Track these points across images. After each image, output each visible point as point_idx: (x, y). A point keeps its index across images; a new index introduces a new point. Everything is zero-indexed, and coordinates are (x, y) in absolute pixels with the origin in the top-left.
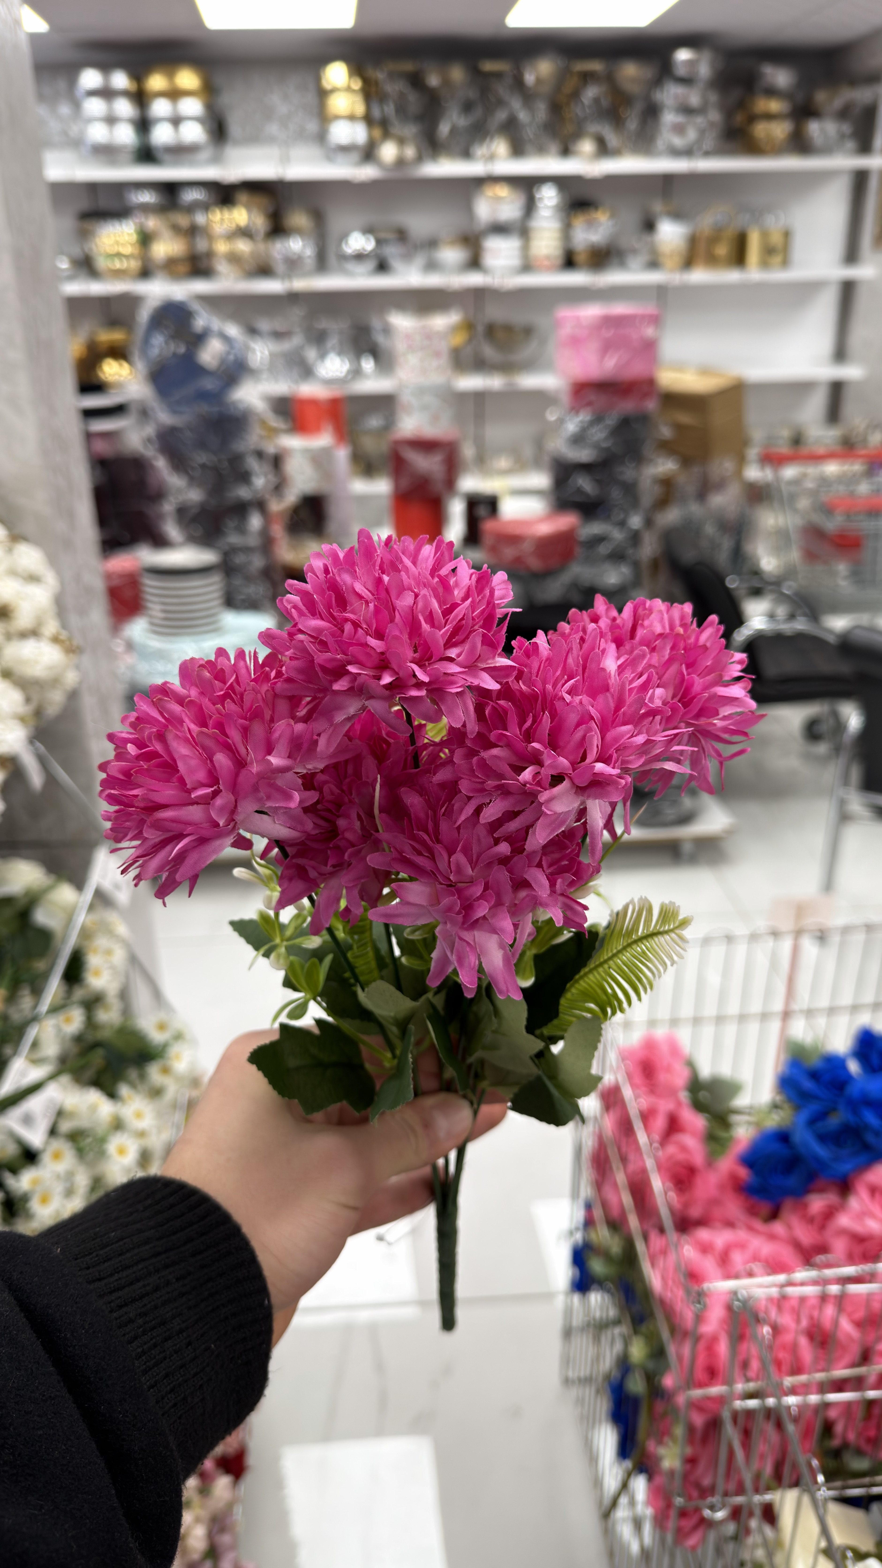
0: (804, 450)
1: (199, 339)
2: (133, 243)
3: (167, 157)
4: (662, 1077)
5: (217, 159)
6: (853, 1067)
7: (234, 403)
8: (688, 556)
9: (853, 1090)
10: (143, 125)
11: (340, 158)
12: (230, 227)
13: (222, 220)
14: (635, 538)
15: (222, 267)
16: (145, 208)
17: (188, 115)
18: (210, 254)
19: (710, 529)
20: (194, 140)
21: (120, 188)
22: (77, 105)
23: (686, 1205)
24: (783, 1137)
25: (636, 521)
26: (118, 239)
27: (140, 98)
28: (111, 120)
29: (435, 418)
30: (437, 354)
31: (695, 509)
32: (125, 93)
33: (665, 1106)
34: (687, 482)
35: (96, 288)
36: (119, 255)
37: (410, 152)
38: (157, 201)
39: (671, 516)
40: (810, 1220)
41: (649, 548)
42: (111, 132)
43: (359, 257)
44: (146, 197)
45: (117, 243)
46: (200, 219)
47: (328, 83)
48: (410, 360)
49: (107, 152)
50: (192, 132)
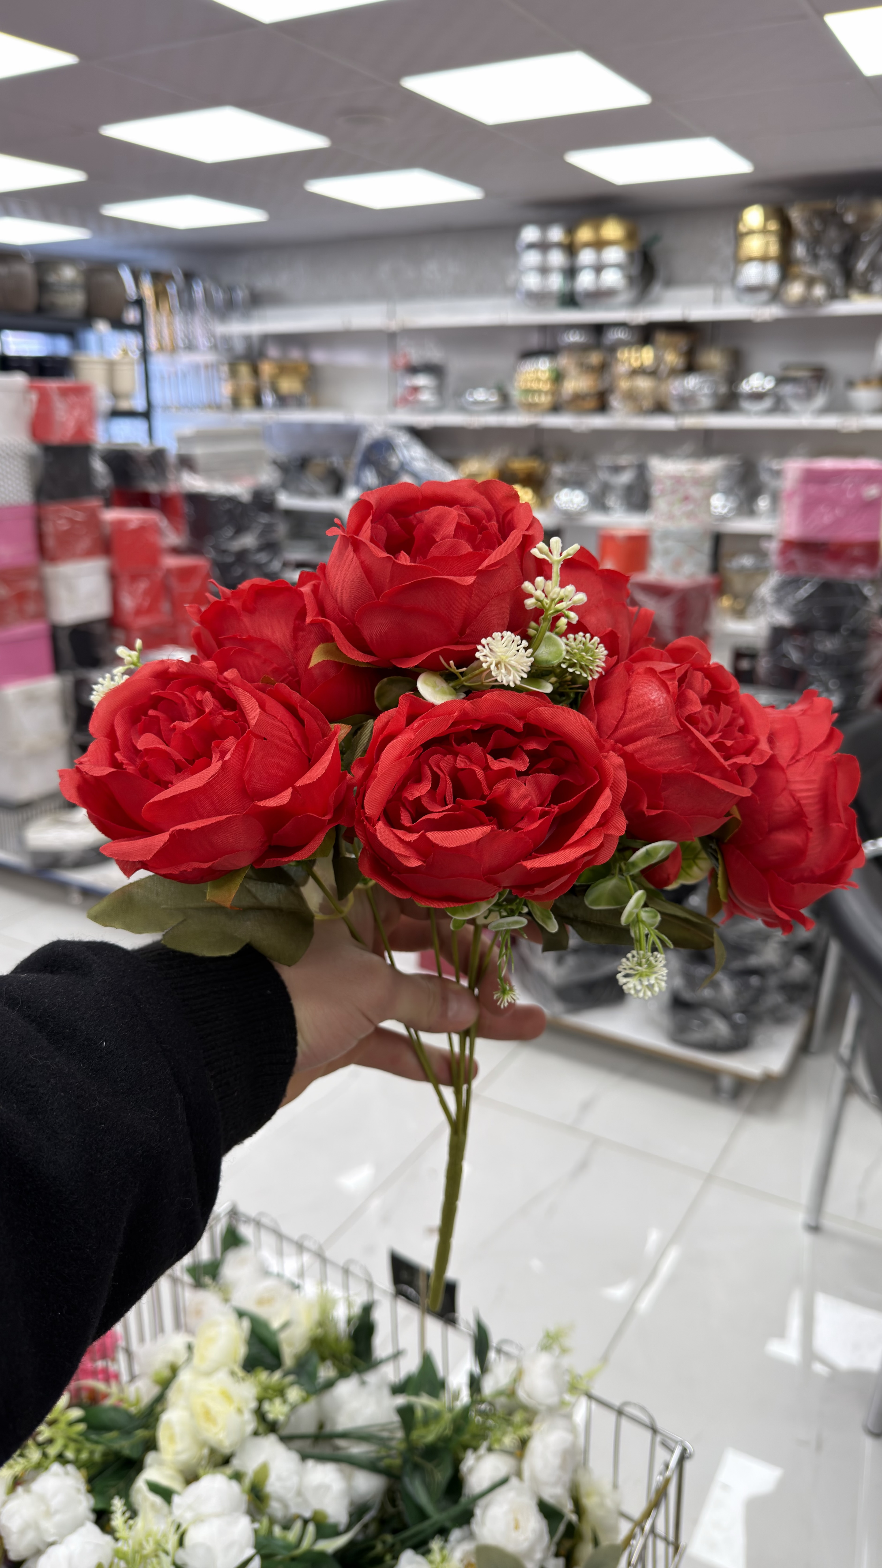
2: (547, 380)
3: (587, 302)
5: (640, 303)
12: (636, 365)
13: (631, 358)
16: (570, 348)
17: (610, 261)
18: (612, 391)
20: (614, 286)
22: (520, 258)
26: (533, 375)
27: (571, 249)
28: (544, 270)
30: (688, 499)
36: (534, 391)
37: (819, 291)
38: (583, 342)
42: (543, 280)
43: (758, 396)
44: (577, 337)
45: (533, 379)
47: (744, 226)
48: (661, 504)
49: (538, 298)
50: (612, 278)
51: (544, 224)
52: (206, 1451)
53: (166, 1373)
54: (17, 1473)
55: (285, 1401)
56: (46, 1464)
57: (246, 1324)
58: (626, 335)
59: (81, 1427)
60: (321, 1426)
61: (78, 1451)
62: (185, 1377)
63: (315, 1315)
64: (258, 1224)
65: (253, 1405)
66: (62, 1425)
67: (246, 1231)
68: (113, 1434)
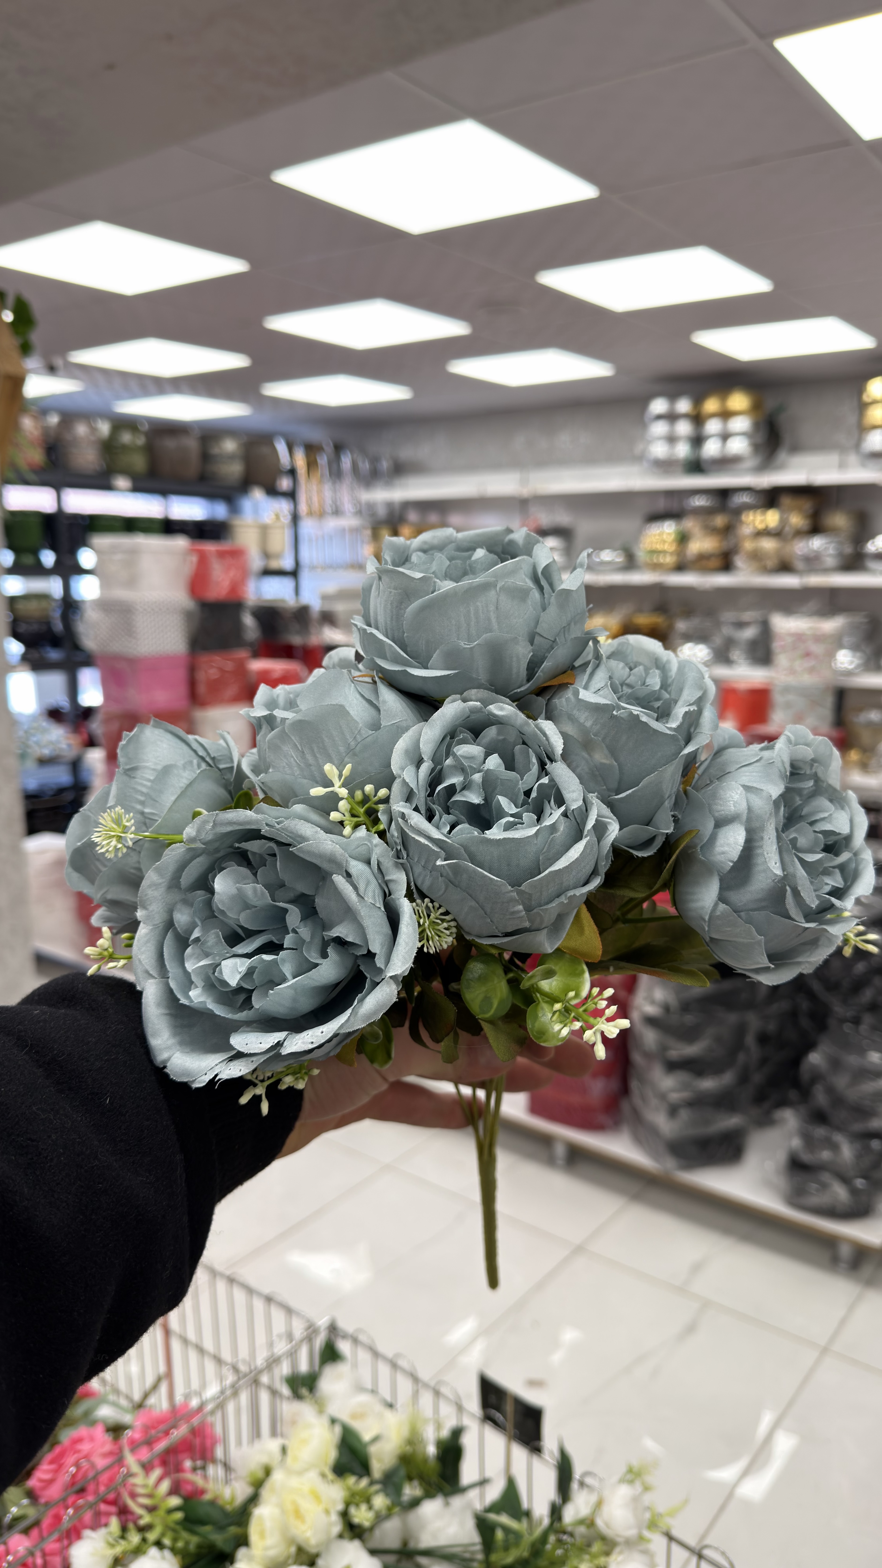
2: (672, 541)
3: (714, 468)
11: (870, 463)
13: (756, 521)
15: (741, 561)
16: (696, 511)
17: (736, 430)
18: (737, 551)
20: (740, 452)
21: (680, 495)
22: (648, 429)
26: (660, 537)
27: (698, 419)
28: (671, 439)
30: (809, 655)
35: (636, 578)
36: (656, 552)
38: (711, 505)
42: (671, 448)
43: (880, 555)
44: (703, 502)
45: (658, 541)
47: (868, 396)
48: (782, 660)
49: (665, 466)
50: (738, 446)
51: (673, 397)
52: (293, 1550)
53: (260, 1474)
54: (117, 1555)
55: (370, 1508)
56: (144, 1549)
57: (338, 1430)
58: (752, 499)
59: (179, 1515)
60: (405, 1543)
61: (175, 1540)
62: (277, 1476)
63: (405, 1432)
64: (355, 1341)
65: (340, 1507)
66: (161, 1512)
67: (344, 1347)
68: (207, 1529)
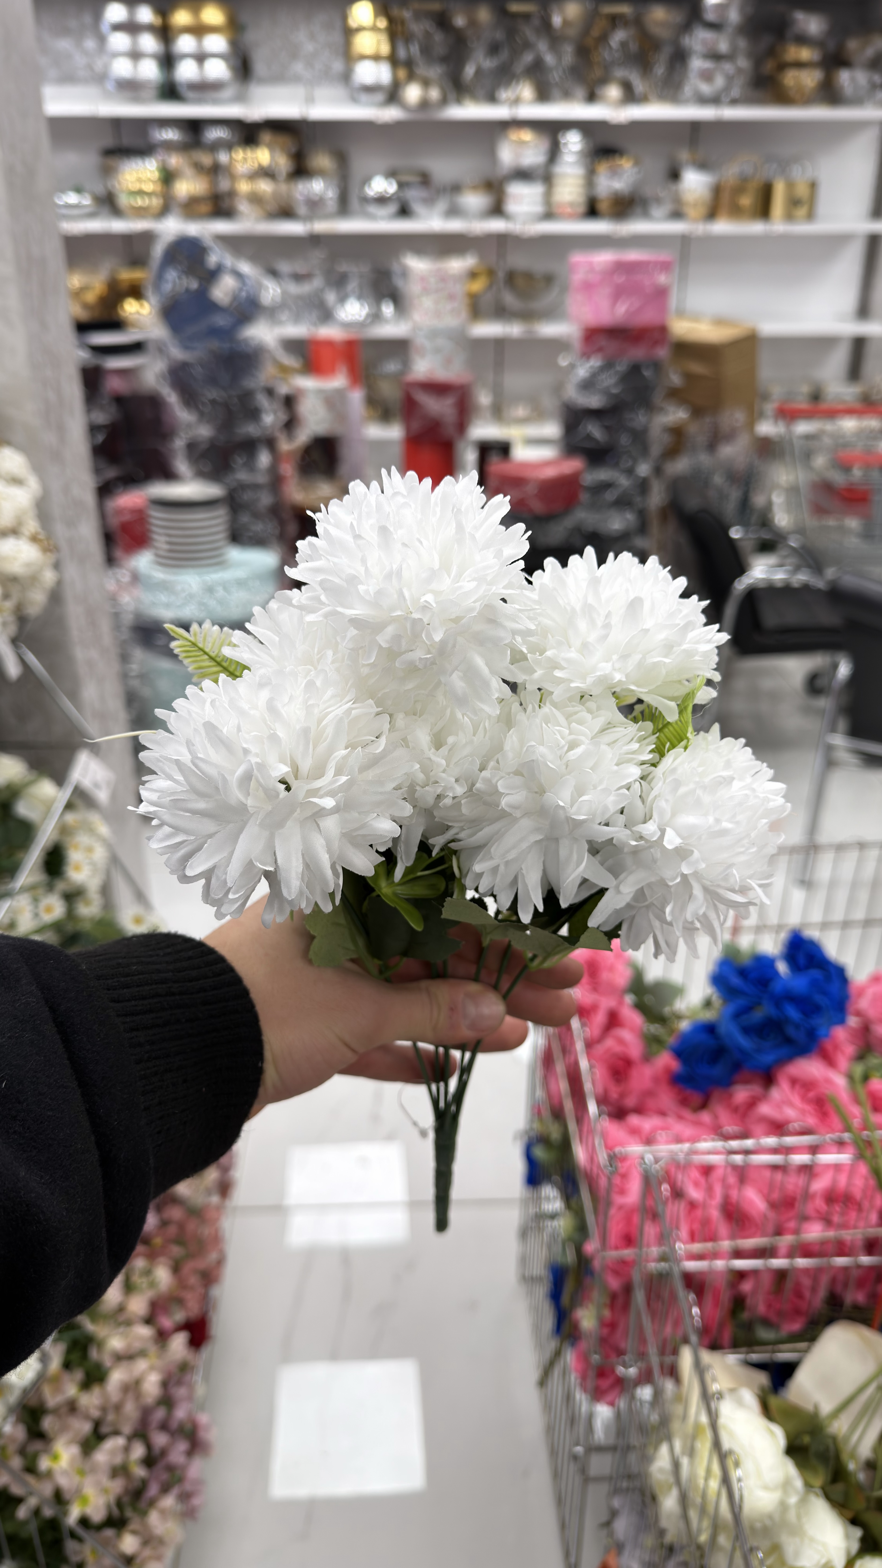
0: (823, 406)
1: (212, 275)
2: (155, 180)
3: (190, 94)
4: (605, 976)
5: (240, 98)
6: (782, 968)
7: (246, 341)
8: (692, 503)
9: (777, 987)
10: (168, 61)
11: (364, 97)
12: (252, 166)
13: (245, 159)
14: (643, 486)
15: (243, 207)
16: (169, 146)
17: (213, 50)
18: (232, 194)
19: (718, 479)
20: (218, 77)
21: (144, 124)
22: (102, 40)
23: (622, 1095)
24: (709, 1029)
25: (644, 469)
26: (140, 176)
27: (165, 33)
28: (135, 55)
29: (448, 361)
30: (451, 297)
31: (704, 459)
32: (150, 28)
33: (606, 1003)
34: (697, 431)
35: (118, 226)
36: (141, 193)
37: (434, 94)
38: (180, 139)
39: (680, 466)
40: (735, 1110)
41: (656, 498)
42: (135, 66)
43: (382, 200)
44: (170, 135)
45: (139, 180)
46: (223, 157)
47: (354, 21)
49: (129, 88)
50: (217, 69)
51: (131, 4)
